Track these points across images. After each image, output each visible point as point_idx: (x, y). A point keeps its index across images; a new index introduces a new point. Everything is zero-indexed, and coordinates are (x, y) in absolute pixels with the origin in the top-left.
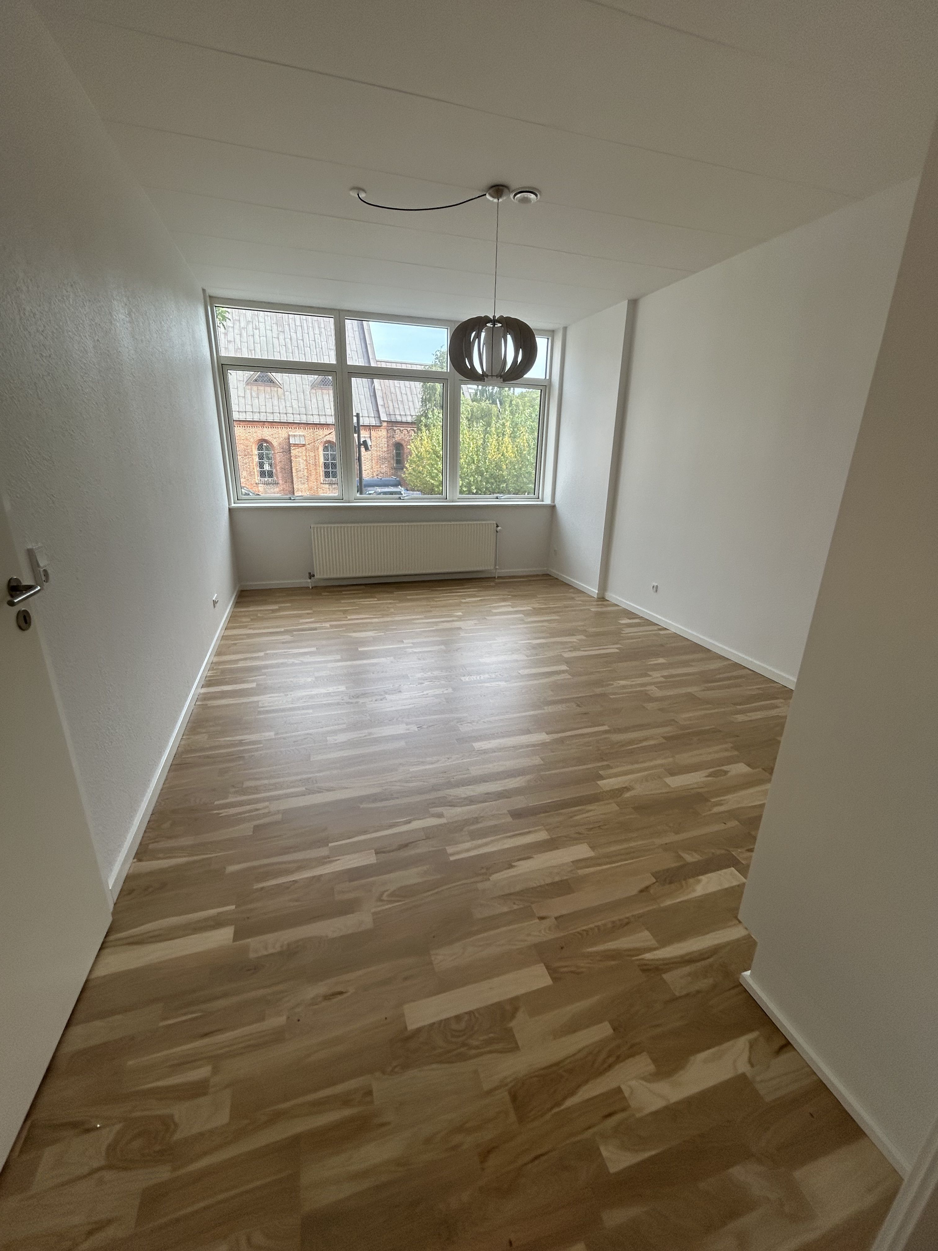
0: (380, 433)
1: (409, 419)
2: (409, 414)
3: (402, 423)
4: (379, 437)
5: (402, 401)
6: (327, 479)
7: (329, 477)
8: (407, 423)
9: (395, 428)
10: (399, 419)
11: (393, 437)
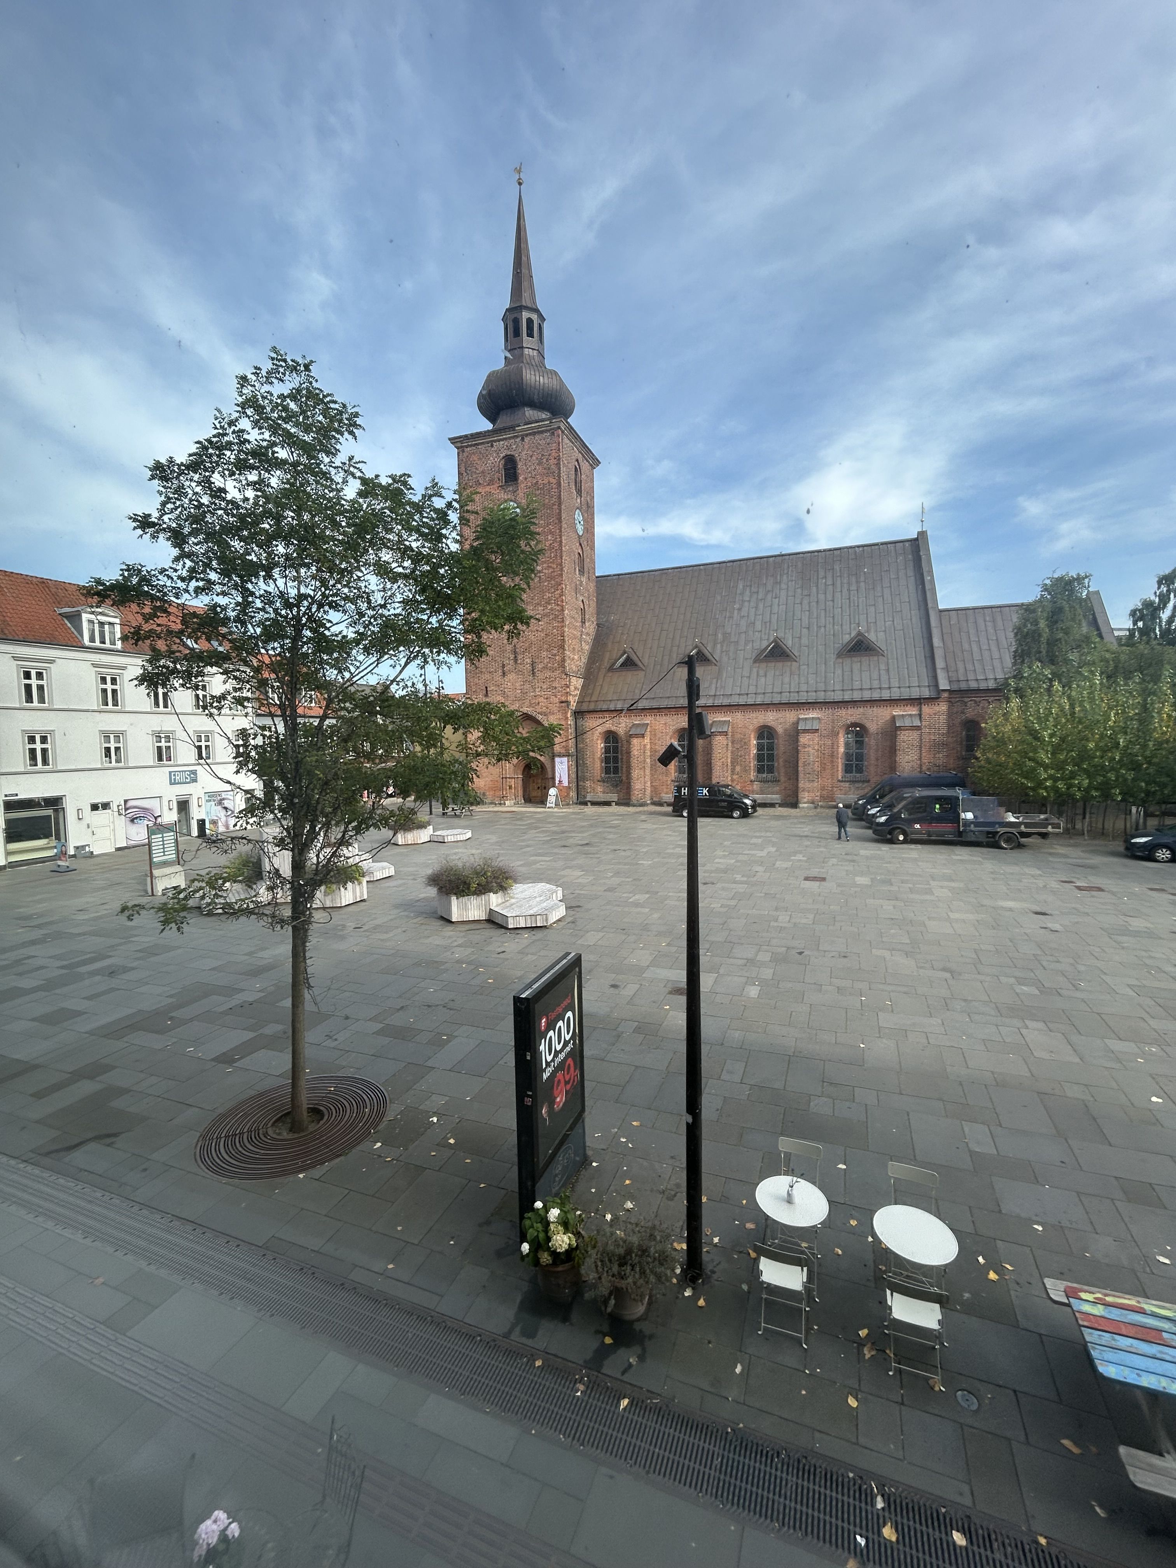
0: (937, 708)
1: (991, 685)
2: (992, 676)
3: (978, 690)
4: (935, 714)
5: (981, 661)
6: (848, 775)
7: (851, 772)
8: (988, 690)
9: (966, 700)
10: (973, 685)
11: (963, 713)
